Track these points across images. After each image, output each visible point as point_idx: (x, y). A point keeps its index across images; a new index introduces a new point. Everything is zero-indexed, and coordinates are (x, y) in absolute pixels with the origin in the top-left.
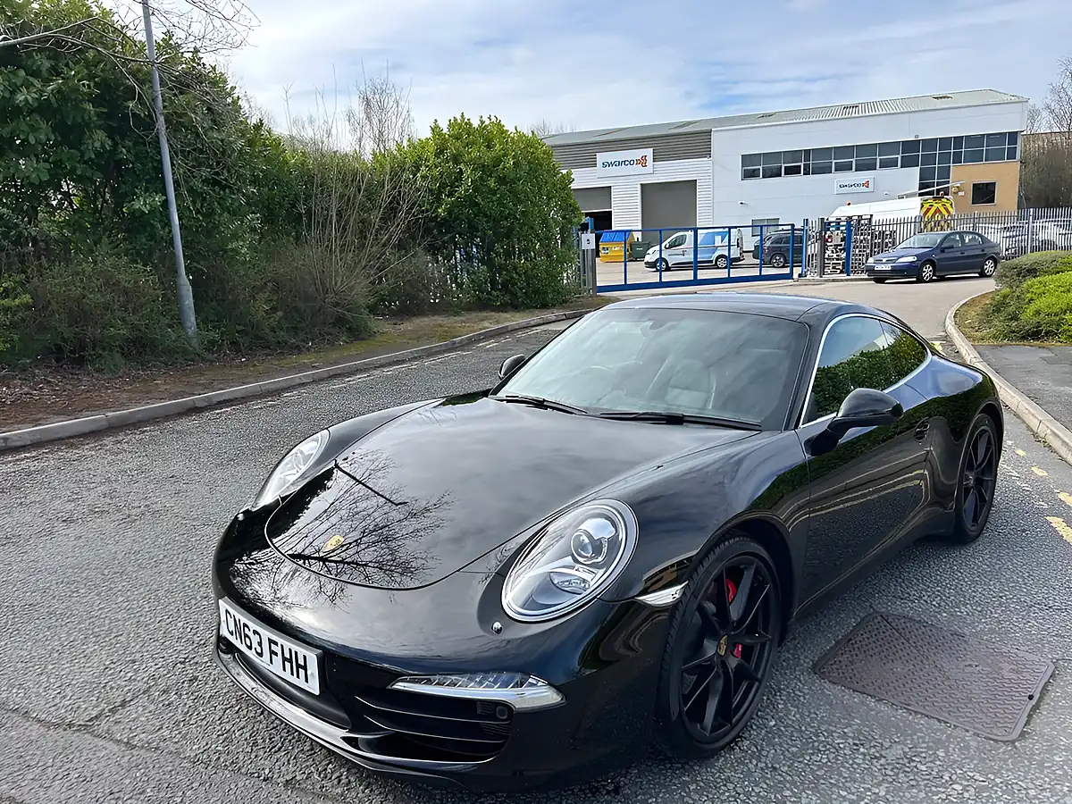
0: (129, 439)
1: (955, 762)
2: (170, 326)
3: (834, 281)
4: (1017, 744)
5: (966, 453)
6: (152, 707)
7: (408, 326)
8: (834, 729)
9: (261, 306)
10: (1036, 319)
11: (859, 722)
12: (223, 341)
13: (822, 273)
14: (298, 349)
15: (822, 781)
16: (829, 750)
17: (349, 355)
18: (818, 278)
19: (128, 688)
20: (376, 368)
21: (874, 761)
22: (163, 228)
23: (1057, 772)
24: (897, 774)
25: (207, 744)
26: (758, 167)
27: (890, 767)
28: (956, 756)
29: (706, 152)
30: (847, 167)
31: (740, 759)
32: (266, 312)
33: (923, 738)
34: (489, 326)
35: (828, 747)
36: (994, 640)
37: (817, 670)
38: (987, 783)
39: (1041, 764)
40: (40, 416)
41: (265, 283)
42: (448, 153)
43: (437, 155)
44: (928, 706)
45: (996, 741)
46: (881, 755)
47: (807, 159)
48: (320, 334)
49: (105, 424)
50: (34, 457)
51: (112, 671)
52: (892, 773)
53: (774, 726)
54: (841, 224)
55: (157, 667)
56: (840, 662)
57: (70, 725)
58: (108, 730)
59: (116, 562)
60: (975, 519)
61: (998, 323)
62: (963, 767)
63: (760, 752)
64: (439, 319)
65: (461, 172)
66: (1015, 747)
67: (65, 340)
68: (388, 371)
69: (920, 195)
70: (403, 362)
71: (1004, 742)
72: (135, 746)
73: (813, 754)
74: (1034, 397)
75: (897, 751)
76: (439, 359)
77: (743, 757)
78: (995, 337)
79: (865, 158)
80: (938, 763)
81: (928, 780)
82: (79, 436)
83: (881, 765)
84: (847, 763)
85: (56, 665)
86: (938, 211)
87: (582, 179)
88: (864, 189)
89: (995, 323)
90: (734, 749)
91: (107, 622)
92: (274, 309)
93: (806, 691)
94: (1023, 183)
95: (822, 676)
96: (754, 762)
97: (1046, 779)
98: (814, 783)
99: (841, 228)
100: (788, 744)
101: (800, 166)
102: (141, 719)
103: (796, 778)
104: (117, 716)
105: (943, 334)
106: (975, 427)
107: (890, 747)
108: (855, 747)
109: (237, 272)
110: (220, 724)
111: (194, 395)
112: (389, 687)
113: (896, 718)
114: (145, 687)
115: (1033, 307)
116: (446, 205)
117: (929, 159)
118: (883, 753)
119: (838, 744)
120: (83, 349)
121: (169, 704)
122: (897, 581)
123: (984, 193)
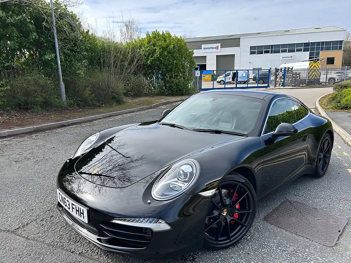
0: (41, 135)
1: (312, 253)
2: (57, 98)
3: (279, 89)
4: (334, 247)
5: (320, 146)
6: (37, 226)
7: (137, 100)
8: (270, 240)
9: (87, 93)
10: (346, 103)
11: (279, 238)
12: (74, 103)
13: (275, 86)
14: (100, 107)
15: (265, 259)
16: (268, 247)
17: (116, 109)
18: (274, 88)
19: (29, 219)
20: (125, 114)
21: (284, 252)
22: (55, 65)
23: (348, 258)
24: (291, 257)
25: (54, 239)
26: (256, 50)
27: (289, 254)
28: (312, 251)
29: (238, 45)
30: (285, 51)
31: (237, 250)
32: (89, 94)
33: (301, 244)
34: (164, 101)
35: (268, 246)
36: (327, 211)
37: (266, 220)
38: (323, 261)
39: (342, 255)
40: (12, 126)
41: (89, 85)
42: (151, 43)
43: (148, 43)
44: (303, 233)
45: (327, 246)
46: (286, 250)
47: (272, 48)
48: (107, 102)
49: (33, 130)
50: (8, 140)
51: (25, 212)
52: (289, 257)
53: (250, 239)
54: (282, 70)
55: (40, 212)
56: (274, 217)
57: (8, 231)
58: (21, 233)
59: (31, 176)
60: (323, 169)
61: (333, 104)
62: (315, 255)
63: (244, 248)
64: (147, 98)
65: (156, 49)
66: (333, 249)
67: (22, 102)
68: (129, 115)
69: (309, 61)
70: (134, 112)
71: (329, 247)
72: (29, 239)
73: (262, 249)
74: (344, 128)
75: (292, 249)
76: (146, 111)
77: (238, 249)
78: (332, 108)
79: (291, 48)
80: (306, 253)
81: (302, 259)
82: (24, 133)
83: (286, 254)
84: (274, 252)
85: (7, 210)
86: (315, 66)
87: (197, 53)
88: (291, 59)
89: (332, 104)
90: (235, 246)
91: (25, 196)
92: (92, 93)
93: (261, 227)
94: (344, 58)
95: (267, 221)
96: (242, 251)
97: (344, 260)
98: (262, 259)
99: (282, 71)
100: (254, 245)
101: (269, 50)
102: (33, 230)
103: (256, 257)
104: (25, 228)
105: (315, 107)
106: (324, 138)
107: (289, 247)
108: (277, 247)
109: (80, 80)
110: (59, 232)
111: (63, 121)
112: (111, 222)
113: (292, 237)
114: (35, 219)
115: (346, 98)
116: (150, 60)
117: (312, 49)
118: (287, 249)
119: (271, 245)
120: (28, 104)
121: (43, 225)
122: (295, 189)
123: (331, 61)
